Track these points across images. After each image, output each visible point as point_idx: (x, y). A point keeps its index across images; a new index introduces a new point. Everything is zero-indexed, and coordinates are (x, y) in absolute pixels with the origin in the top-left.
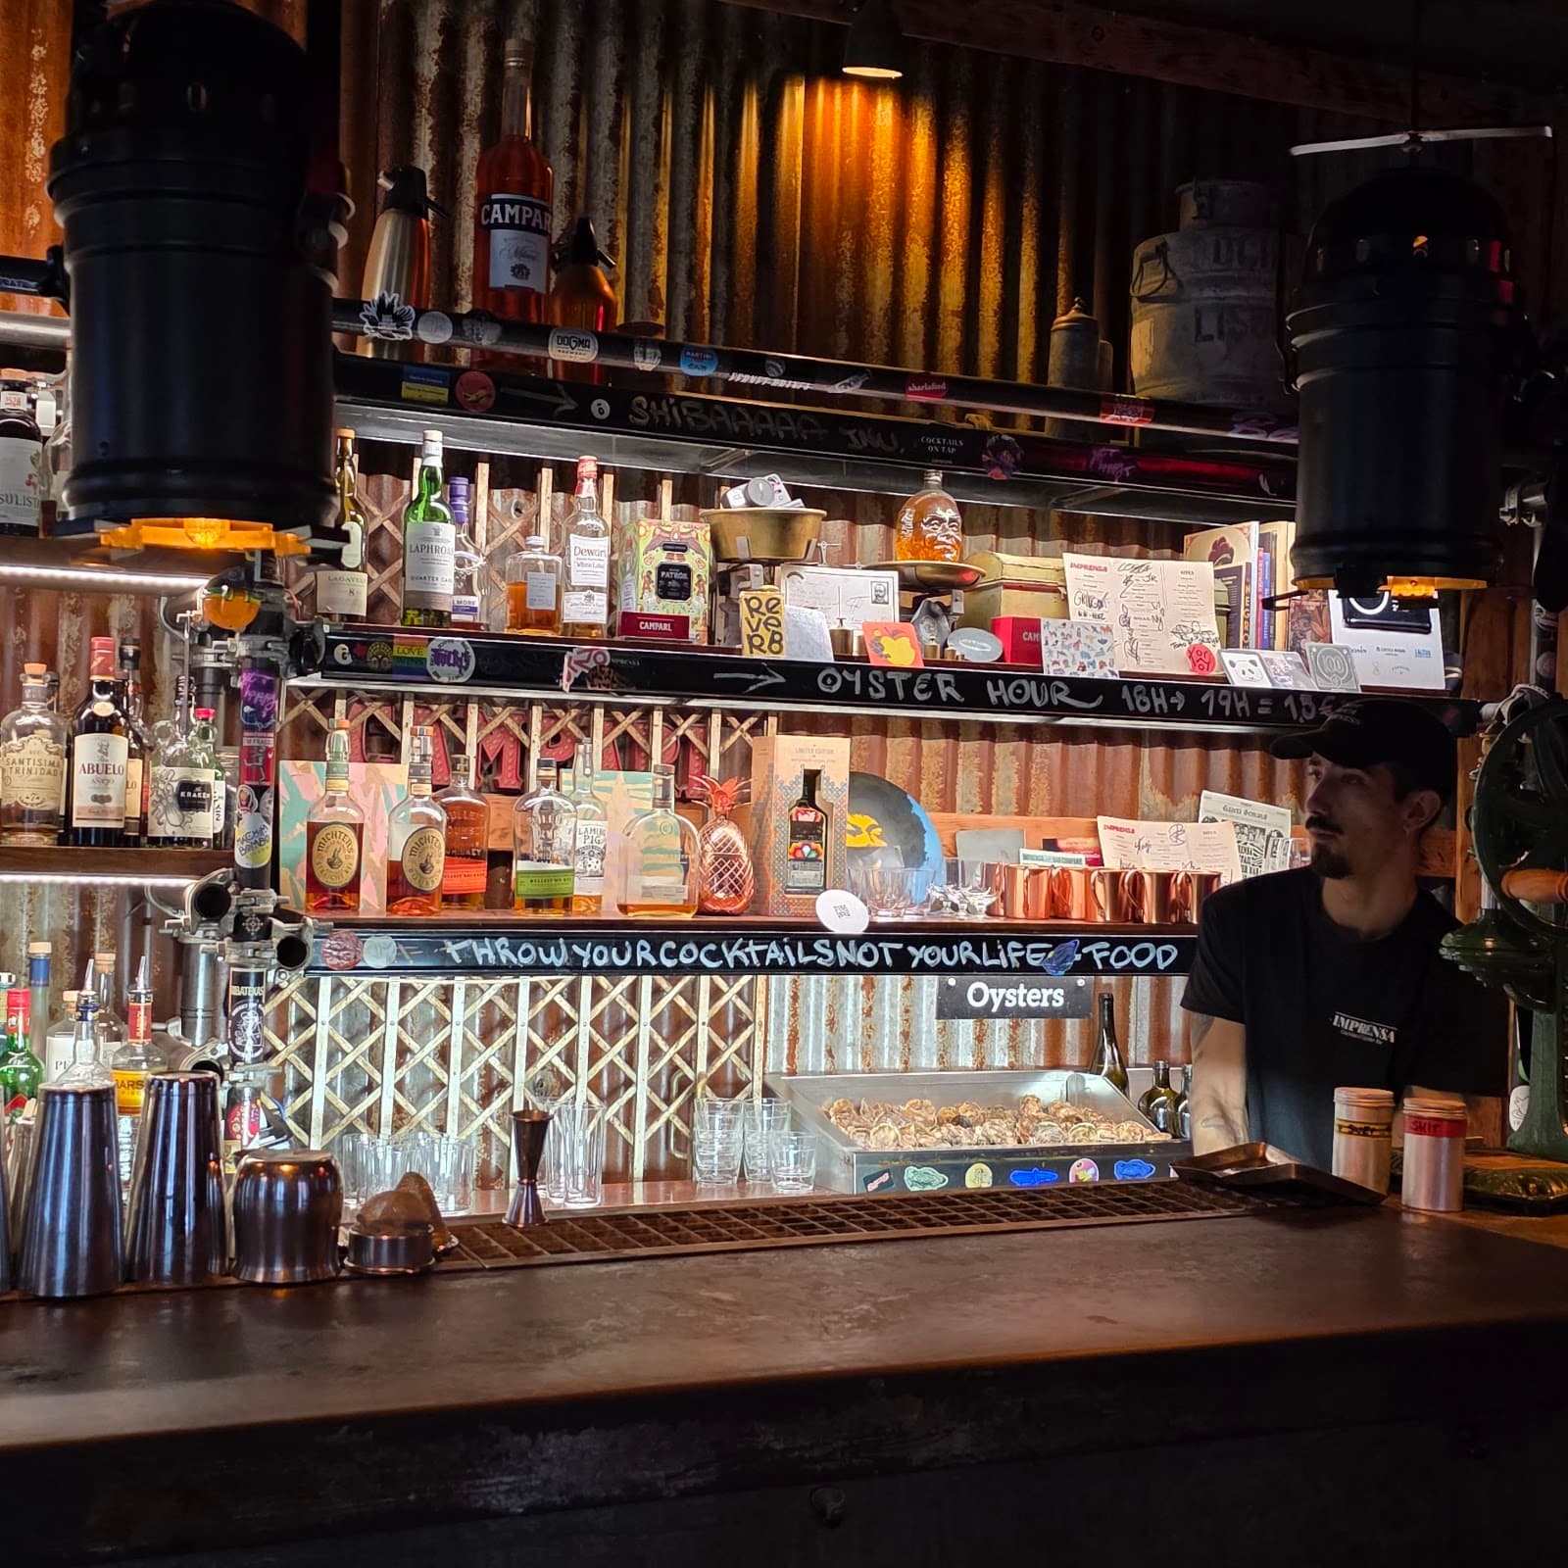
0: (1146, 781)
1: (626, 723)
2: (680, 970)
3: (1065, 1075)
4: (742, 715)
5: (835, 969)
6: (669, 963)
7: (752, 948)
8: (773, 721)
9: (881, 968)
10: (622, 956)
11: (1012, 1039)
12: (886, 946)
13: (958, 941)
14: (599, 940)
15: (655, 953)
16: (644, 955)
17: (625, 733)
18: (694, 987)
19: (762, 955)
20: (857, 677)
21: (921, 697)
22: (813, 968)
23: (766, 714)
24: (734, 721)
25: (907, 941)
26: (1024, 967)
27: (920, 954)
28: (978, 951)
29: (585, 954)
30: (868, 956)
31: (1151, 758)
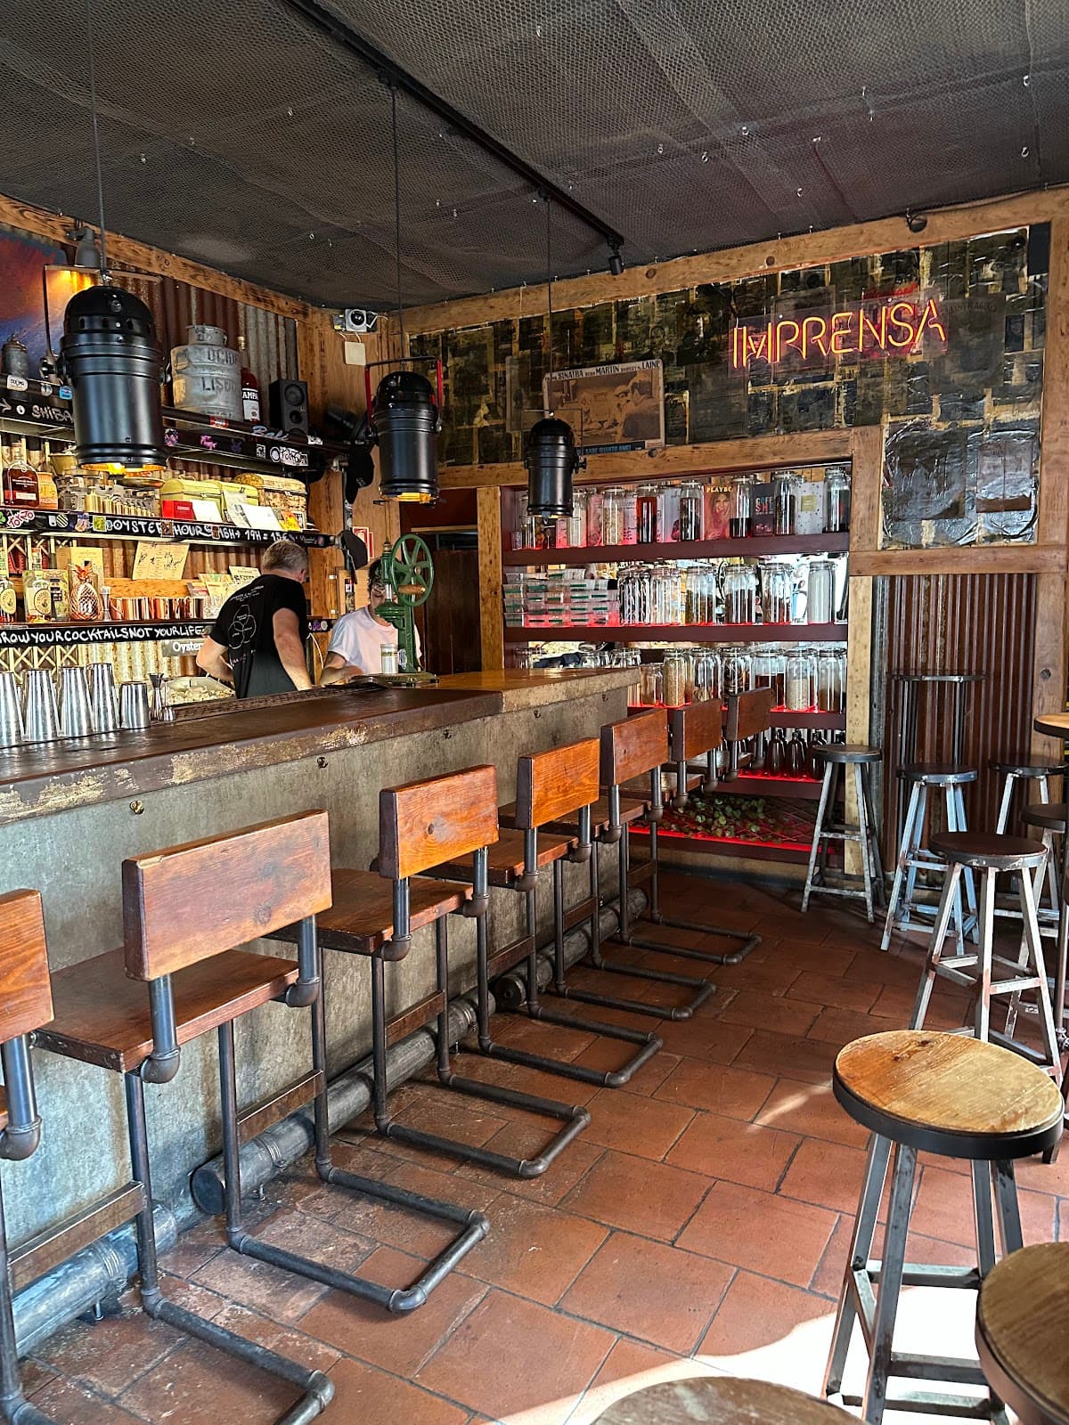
0: (208, 565)
1: (16, 543)
2: (73, 642)
3: (188, 679)
4: (62, 539)
5: (129, 640)
6: (69, 640)
7: (99, 632)
8: (75, 542)
9: (146, 639)
10: (50, 637)
11: (169, 666)
12: (147, 629)
13: (171, 626)
14: (41, 631)
15: (63, 636)
16: (59, 637)
17: (15, 548)
18: (54, 651)
19: (102, 635)
20: (127, 524)
21: (152, 532)
22: (121, 640)
23: (71, 539)
24: (59, 542)
25: (154, 627)
26: (195, 636)
27: (159, 632)
28: (178, 630)
29: (36, 638)
30: (141, 633)
31: (209, 556)
